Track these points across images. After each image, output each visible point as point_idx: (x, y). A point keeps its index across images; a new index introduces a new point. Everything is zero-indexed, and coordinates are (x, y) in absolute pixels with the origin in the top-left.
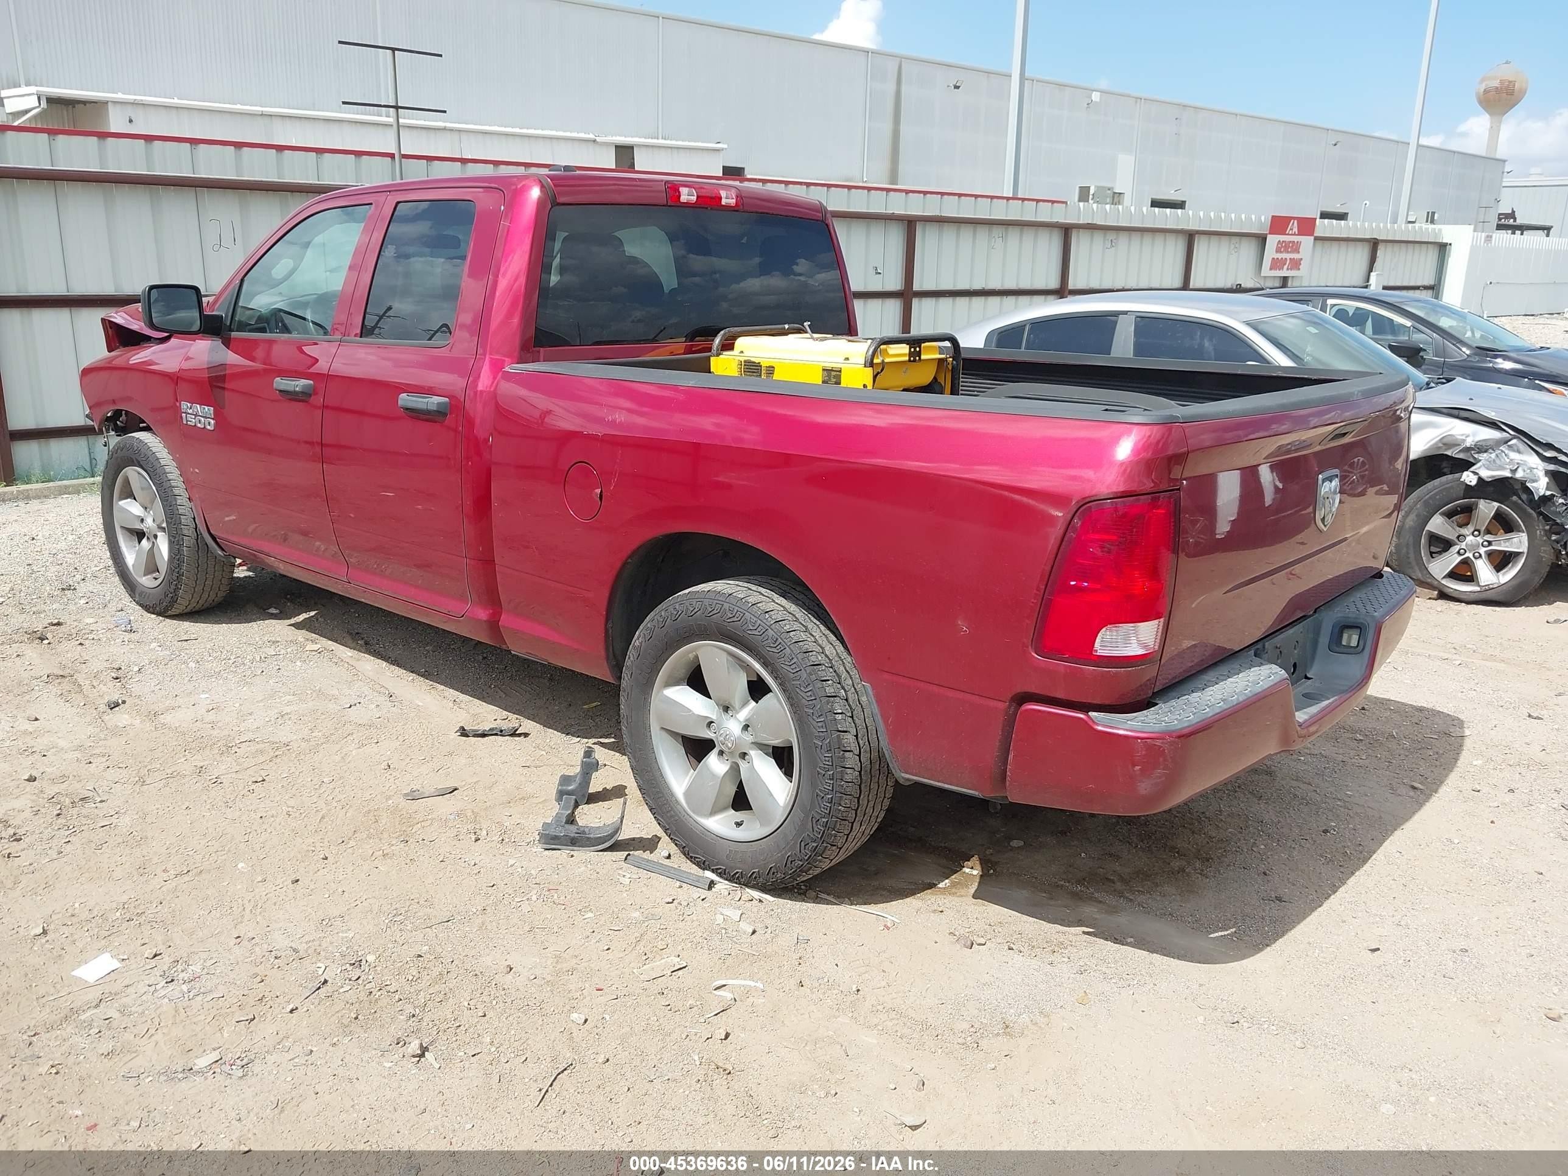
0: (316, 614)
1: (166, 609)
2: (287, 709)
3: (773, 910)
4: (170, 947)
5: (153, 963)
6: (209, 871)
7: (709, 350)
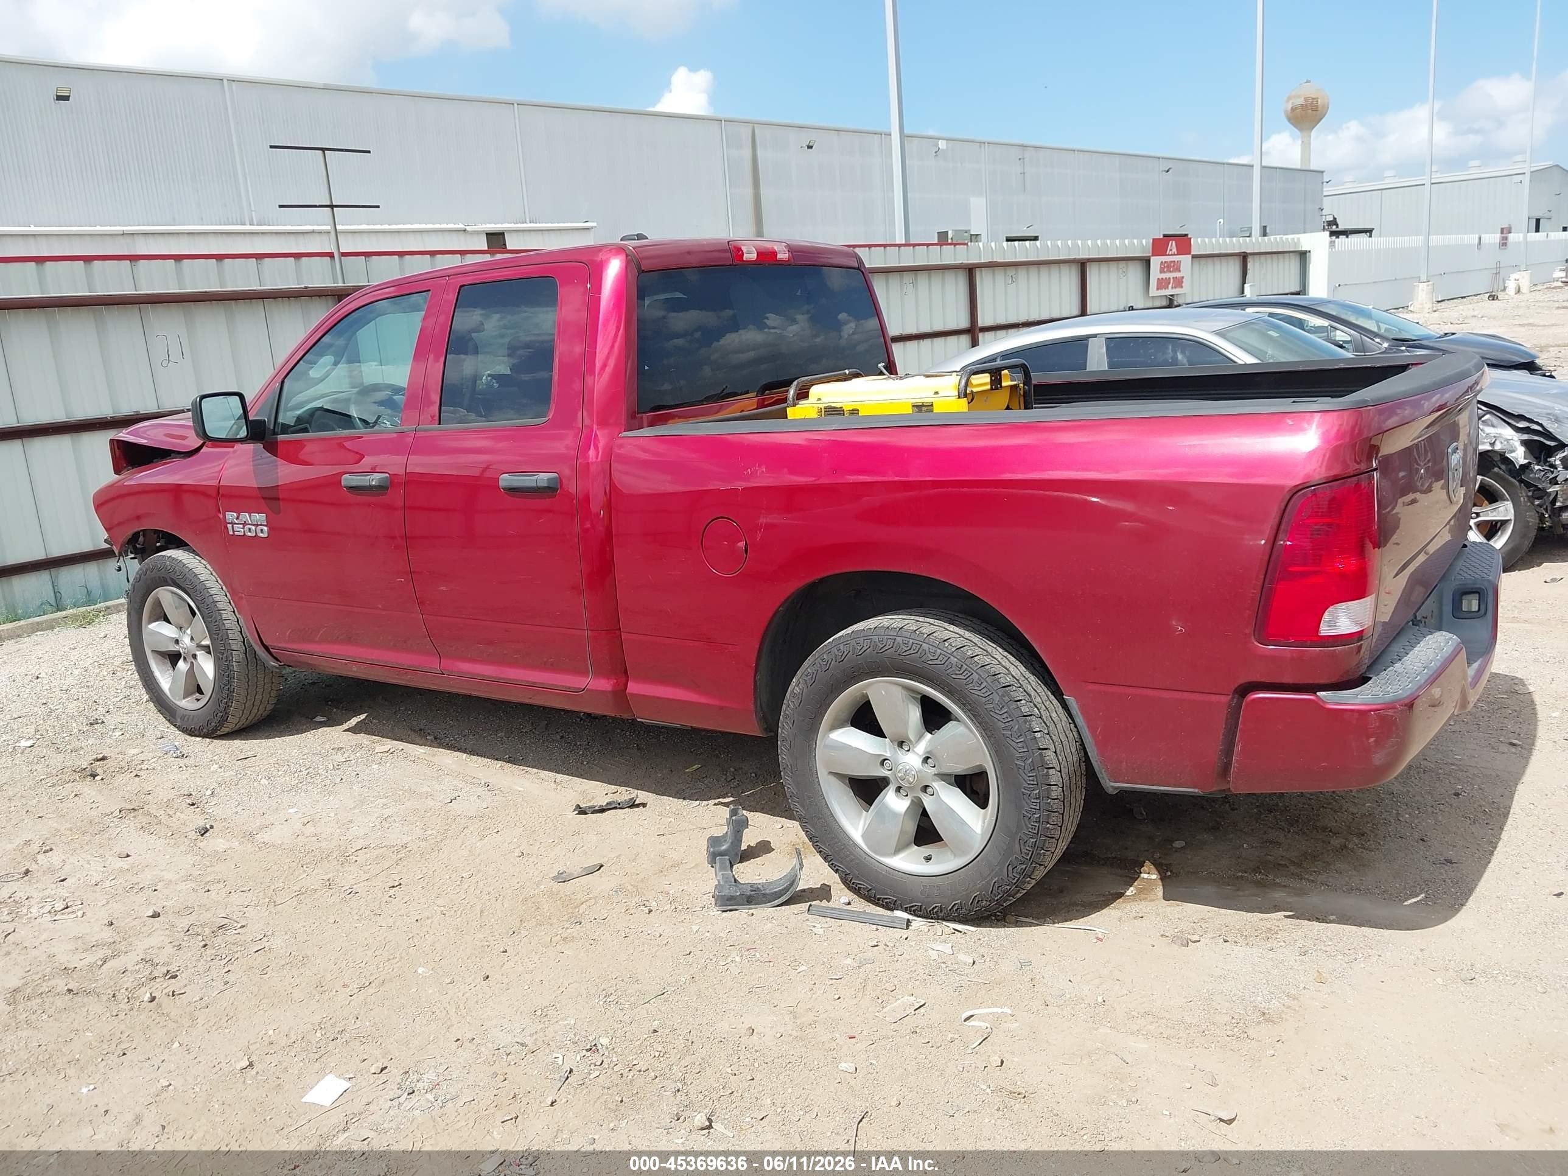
0: (367, 716)
1: (215, 730)
2: (387, 812)
3: (980, 939)
4: (392, 1059)
5: (383, 1077)
6: (391, 980)
7: (785, 400)
